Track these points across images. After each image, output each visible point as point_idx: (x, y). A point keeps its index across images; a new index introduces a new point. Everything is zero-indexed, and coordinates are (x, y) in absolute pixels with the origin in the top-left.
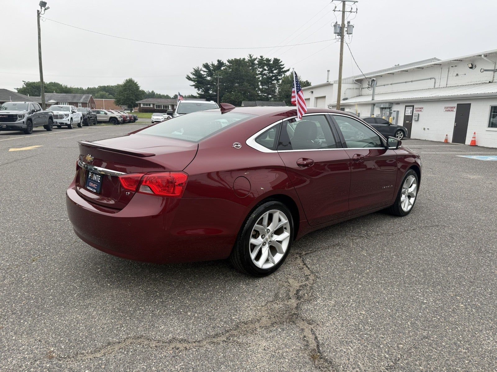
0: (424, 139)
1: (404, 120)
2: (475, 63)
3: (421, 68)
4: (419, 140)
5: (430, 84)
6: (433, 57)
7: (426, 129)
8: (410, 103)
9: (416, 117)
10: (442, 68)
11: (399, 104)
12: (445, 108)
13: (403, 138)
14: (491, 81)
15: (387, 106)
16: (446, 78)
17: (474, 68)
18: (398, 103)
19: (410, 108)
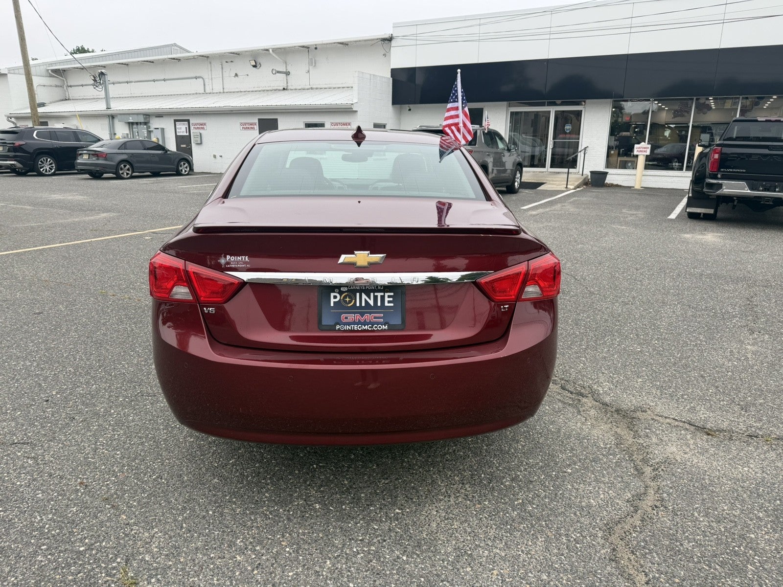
0: (219, 172)
1: (176, 142)
2: (259, 60)
3: (177, 59)
4: (210, 173)
5: (197, 86)
6: (173, 43)
7: (218, 157)
8: (180, 117)
9: (196, 139)
10: (210, 63)
11: (162, 117)
12: (241, 124)
13: (190, 173)
14: (285, 88)
15: (141, 119)
16: (221, 79)
17: (258, 67)
18: (160, 115)
19: (184, 124)
